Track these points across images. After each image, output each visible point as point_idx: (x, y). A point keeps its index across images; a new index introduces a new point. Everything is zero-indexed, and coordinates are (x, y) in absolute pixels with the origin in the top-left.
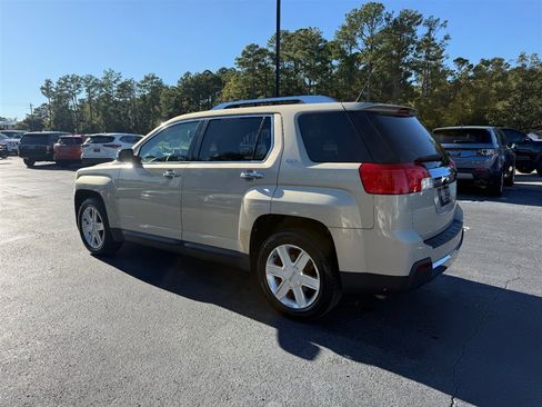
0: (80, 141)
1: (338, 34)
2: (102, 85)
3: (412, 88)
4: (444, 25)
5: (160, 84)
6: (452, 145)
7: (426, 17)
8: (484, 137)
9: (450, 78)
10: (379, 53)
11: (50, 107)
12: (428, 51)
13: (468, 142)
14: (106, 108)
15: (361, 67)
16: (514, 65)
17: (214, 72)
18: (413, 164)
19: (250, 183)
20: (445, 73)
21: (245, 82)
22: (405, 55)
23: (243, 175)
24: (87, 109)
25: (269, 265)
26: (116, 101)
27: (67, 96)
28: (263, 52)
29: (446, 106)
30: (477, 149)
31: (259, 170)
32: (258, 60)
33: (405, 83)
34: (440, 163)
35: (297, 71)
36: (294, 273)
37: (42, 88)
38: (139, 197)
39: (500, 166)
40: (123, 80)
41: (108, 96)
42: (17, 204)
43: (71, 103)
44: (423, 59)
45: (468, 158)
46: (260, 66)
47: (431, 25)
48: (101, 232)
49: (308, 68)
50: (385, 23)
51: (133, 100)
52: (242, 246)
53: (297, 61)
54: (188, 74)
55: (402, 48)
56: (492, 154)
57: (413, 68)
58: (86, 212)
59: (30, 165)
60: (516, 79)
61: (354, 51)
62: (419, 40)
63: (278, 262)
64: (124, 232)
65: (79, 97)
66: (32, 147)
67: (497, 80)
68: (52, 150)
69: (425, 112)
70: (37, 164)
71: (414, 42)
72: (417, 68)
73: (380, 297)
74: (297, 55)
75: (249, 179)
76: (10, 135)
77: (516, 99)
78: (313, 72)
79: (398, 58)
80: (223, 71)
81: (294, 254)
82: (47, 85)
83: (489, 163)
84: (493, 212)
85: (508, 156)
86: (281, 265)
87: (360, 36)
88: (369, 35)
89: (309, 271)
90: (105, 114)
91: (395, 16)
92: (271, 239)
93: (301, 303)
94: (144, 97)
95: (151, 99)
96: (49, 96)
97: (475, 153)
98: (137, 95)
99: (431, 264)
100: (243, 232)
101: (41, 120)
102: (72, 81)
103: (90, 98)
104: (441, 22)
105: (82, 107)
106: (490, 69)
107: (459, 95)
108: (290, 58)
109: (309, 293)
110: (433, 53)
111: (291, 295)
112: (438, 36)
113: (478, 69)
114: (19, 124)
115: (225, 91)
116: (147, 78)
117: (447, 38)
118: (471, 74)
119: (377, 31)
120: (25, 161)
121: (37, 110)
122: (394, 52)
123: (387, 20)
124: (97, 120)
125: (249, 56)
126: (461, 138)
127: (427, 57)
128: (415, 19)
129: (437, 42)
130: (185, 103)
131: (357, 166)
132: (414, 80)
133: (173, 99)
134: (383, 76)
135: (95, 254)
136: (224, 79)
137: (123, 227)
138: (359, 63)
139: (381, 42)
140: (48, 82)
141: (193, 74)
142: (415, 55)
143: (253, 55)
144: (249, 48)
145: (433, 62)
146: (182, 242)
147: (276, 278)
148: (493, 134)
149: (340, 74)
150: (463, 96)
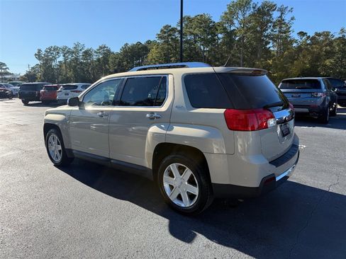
0: (57, 88)
1: (222, 17)
2: (73, 52)
3: (270, 52)
4: (291, 11)
5: (109, 51)
6: (295, 90)
7: (278, 6)
8: (316, 85)
9: (295, 45)
10: (249, 29)
11: (40, 66)
12: (280, 28)
13: (306, 88)
14: (75, 67)
15: (237, 39)
16: (337, 36)
17: (143, 43)
18: (262, 109)
19: (152, 121)
20: (292, 42)
21: (163, 49)
22: (265, 30)
23: (148, 115)
24: (64, 67)
25: (166, 176)
26: (81, 63)
27: (51, 60)
28: (174, 30)
29: (292, 63)
30: (311, 93)
31: (158, 113)
32: (170, 35)
33: (265, 48)
34: (281, 107)
35: (196, 42)
36: (182, 183)
37: (36, 55)
38: (89, 128)
39: (327, 103)
40: (85, 49)
41: (76, 59)
42: (13, 130)
43: (53, 64)
44: (277, 33)
45: (305, 98)
46: (172, 38)
47: (282, 11)
48: (60, 151)
49: (202, 40)
50: (252, 10)
51: (92, 62)
52: (148, 163)
53: (196, 35)
54: (127, 44)
55: (264, 26)
56: (321, 96)
57: (271, 39)
58: (51, 138)
59: (26, 103)
60: (338, 45)
61: (232, 28)
62: (274, 20)
63: (171, 175)
64: (74, 151)
65: (58, 60)
66: (27, 92)
67: (326, 46)
68: (39, 94)
69: (279, 67)
70: (30, 103)
71: (271, 22)
72: (274, 39)
73: (241, 200)
74: (195, 32)
75: (152, 118)
76: (14, 84)
77: (338, 58)
78: (206, 42)
79: (261, 32)
80: (149, 42)
81: (181, 170)
82: (39, 52)
83: (319, 102)
84: (322, 135)
85: (332, 96)
86: (173, 177)
87: (237, 19)
88: (242, 18)
89: (191, 181)
90: (75, 70)
91: (259, 5)
92: (168, 158)
93: (186, 203)
94: (99, 60)
95: (103, 61)
96: (40, 60)
97: (310, 95)
98: (95, 58)
99: (274, 178)
100: (149, 154)
101: (35, 75)
102: (54, 50)
103: (65, 60)
104: (289, 9)
105: (60, 66)
106: (321, 38)
107: (300, 55)
108: (191, 34)
109: (191, 196)
110: (284, 29)
111: (179, 197)
112: (287, 18)
113: (313, 38)
114: (22, 77)
115: (149, 55)
116: (101, 48)
117: (292, 19)
118: (309, 42)
119: (247, 15)
120: (23, 101)
121: (33, 68)
122: (258, 29)
123: (254, 8)
124: (70, 74)
125: (165, 33)
126: (301, 86)
127: (280, 32)
128: (272, 7)
129: (287, 21)
130: (125, 63)
131: (222, 111)
132: (272, 46)
133: (117, 60)
134: (251, 44)
135: (57, 165)
136: (149, 47)
137: (73, 148)
138: (236, 36)
139: (250, 22)
140: (39, 51)
141: (130, 44)
142: (272, 30)
143: (167, 32)
144: (165, 27)
145: (284, 35)
146: (109, 160)
147: (170, 185)
148: (322, 83)
149: (224, 43)
150: (304, 56)
